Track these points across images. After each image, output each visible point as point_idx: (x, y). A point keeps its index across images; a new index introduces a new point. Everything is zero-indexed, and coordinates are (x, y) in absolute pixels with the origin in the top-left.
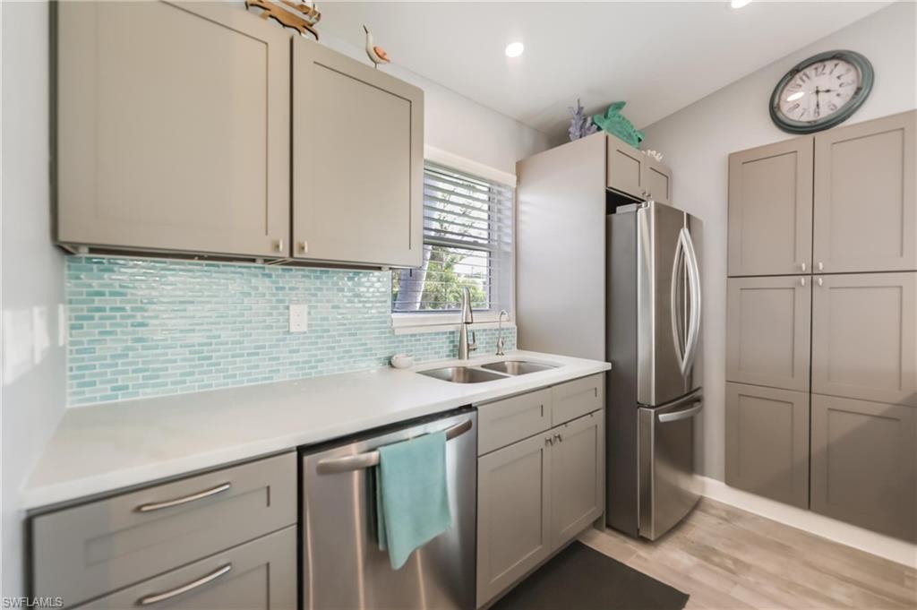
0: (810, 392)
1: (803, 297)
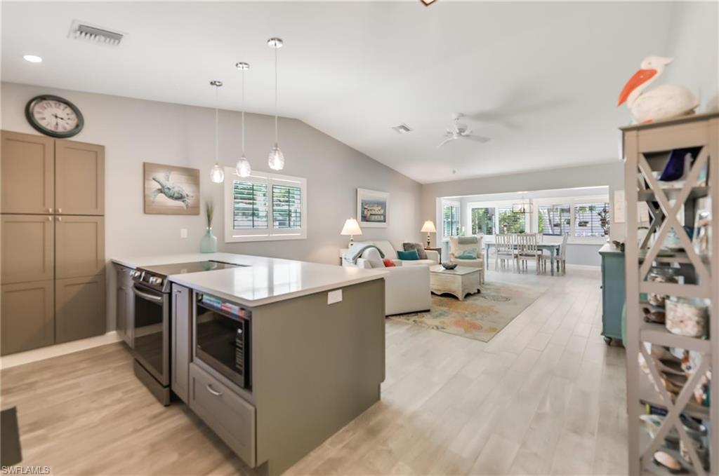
0: (55, 279)
1: (50, 227)
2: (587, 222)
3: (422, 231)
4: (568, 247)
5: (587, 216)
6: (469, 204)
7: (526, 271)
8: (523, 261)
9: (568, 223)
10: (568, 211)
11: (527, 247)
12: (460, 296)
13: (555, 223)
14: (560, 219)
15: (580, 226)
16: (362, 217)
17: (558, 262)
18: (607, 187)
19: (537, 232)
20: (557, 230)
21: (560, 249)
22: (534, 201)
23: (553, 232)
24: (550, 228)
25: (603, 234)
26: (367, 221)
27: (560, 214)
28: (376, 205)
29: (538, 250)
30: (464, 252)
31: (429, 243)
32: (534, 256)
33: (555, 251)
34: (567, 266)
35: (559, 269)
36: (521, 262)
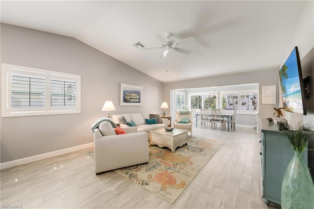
2: (246, 103)
3: (161, 107)
4: (236, 116)
5: (246, 100)
6: (189, 93)
7: (216, 128)
8: (214, 124)
9: (237, 103)
10: (237, 97)
11: (216, 116)
12: (173, 149)
13: (230, 103)
14: (233, 101)
15: (242, 105)
16: (124, 99)
17: (231, 124)
18: (258, 84)
19: (222, 108)
20: (232, 107)
21: (233, 116)
22: (221, 92)
23: (230, 108)
24: (228, 106)
25: (253, 109)
26: (127, 102)
27: (233, 99)
28: (134, 93)
29: (221, 117)
30: (182, 120)
31: (164, 114)
32: (219, 120)
33: (230, 118)
34: (236, 125)
35: (232, 128)
36: (213, 123)
